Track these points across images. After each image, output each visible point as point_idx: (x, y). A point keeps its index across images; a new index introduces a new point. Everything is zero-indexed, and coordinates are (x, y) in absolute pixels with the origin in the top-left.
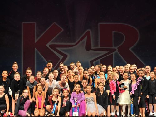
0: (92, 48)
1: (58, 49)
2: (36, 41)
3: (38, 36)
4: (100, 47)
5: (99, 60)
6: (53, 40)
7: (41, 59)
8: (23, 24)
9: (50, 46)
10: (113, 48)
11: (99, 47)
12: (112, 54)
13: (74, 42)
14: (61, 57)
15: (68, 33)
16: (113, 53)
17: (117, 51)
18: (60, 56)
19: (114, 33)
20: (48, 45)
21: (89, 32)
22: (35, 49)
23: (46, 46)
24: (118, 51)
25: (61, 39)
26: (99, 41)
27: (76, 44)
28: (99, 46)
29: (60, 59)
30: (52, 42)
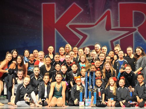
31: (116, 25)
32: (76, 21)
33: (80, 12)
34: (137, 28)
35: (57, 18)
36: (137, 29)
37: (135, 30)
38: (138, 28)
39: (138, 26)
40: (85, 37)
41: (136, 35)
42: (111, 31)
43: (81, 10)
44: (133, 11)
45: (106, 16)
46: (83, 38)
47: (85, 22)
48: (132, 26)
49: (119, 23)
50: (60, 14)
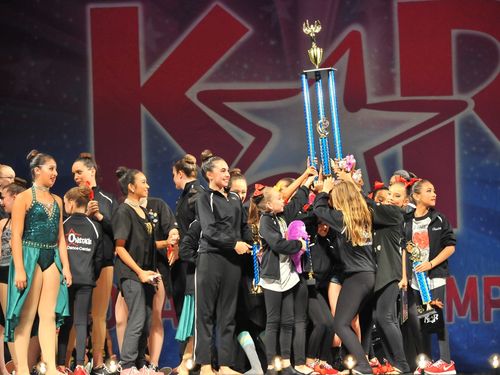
0: (371, 99)
1: (234, 106)
2: (144, 78)
3: (151, 58)
5: (398, 148)
6: (210, 71)
7: (165, 149)
8: (92, 10)
9: (202, 96)
10: (456, 96)
11: (397, 97)
12: (453, 123)
14: (246, 140)
15: (272, 43)
16: (457, 119)
17: (470, 110)
18: (242, 137)
19: (460, 37)
20: (192, 93)
21: (355, 35)
22: (144, 110)
23: (185, 97)
24: (475, 109)
25: (246, 66)
26: (397, 69)
28: (398, 89)
29: (242, 147)
30: (211, 80)
31: (388, 88)
32: (224, 74)
33: (243, 39)
34: (468, 98)
35: (149, 64)
36: (472, 104)
37: (463, 105)
38: (473, 98)
39: (475, 92)
41: (468, 125)
42: (364, 113)
43: (245, 30)
44: (455, 32)
45: (346, 55)
46: (253, 143)
47: (260, 79)
48: (451, 93)
49: (398, 80)
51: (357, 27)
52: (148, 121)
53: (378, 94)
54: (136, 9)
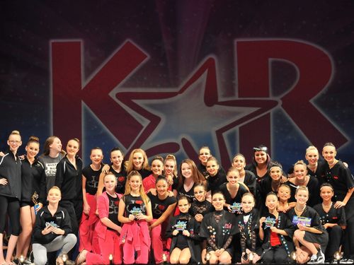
0: (221, 99)
2: (84, 84)
4: (239, 97)
5: (237, 128)
7: (96, 127)
8: (53, 43)
10: (271, 98)
11: (236, 98)
12: (269, 114)
13: (177, 86)
15: (162, 64)
16: (271, 111)
17: (279, 106)
18: (143, 121)
20: (113, 94)
22: (83, 104)
24: (282, 106)
25: (145, 78)
26: (236, 81)
27: (181, 91)
28: (237, 93)
29: (142, 127)
30: (124, 86)
31: (230, 92)
32: (132, 83)
35: (87, 76)
36: (280, 103)
38: (282, 99)
39: (282, 96)
40: (155, 121)
41: (278, 115)
42: (216, 107)
43: (145, 57)
44: (270, 60)
45: (206, 72)
46: (149, 125)
47: (155, 86)
49: (237, 88)
50: (95, 65)
51: (212, 56)
52: (86, 110)
53: (224, 96)
54: (80, 42)
